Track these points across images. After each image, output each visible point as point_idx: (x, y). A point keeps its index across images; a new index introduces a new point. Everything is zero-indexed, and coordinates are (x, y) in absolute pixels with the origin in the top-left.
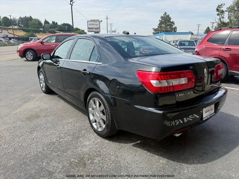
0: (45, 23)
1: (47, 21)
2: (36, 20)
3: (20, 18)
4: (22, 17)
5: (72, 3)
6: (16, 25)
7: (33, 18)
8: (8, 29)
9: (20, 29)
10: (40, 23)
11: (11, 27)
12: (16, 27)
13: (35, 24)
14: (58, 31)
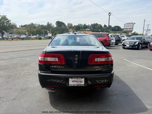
0: (104, 26)
1: (106, 25)
2: (99, 25)
3: (92, 24)
4: (93, 24)
5: (110, 14)
6: (89, 28)
7: (98, 24)
8: (85, 31)
9: (90, 30)
10: (101, 27)
11: (86, 29)
12: (89, 29)
13: (98, 27)
14: (111, 30)
